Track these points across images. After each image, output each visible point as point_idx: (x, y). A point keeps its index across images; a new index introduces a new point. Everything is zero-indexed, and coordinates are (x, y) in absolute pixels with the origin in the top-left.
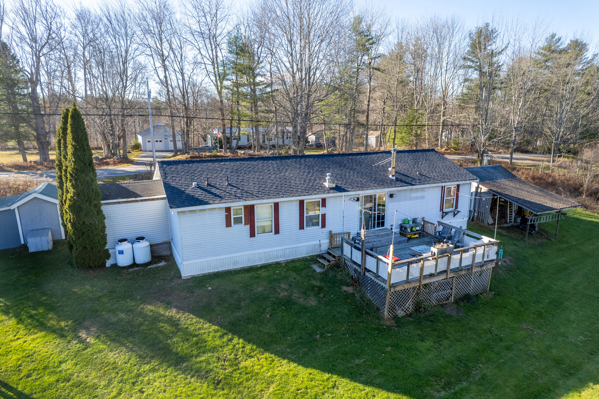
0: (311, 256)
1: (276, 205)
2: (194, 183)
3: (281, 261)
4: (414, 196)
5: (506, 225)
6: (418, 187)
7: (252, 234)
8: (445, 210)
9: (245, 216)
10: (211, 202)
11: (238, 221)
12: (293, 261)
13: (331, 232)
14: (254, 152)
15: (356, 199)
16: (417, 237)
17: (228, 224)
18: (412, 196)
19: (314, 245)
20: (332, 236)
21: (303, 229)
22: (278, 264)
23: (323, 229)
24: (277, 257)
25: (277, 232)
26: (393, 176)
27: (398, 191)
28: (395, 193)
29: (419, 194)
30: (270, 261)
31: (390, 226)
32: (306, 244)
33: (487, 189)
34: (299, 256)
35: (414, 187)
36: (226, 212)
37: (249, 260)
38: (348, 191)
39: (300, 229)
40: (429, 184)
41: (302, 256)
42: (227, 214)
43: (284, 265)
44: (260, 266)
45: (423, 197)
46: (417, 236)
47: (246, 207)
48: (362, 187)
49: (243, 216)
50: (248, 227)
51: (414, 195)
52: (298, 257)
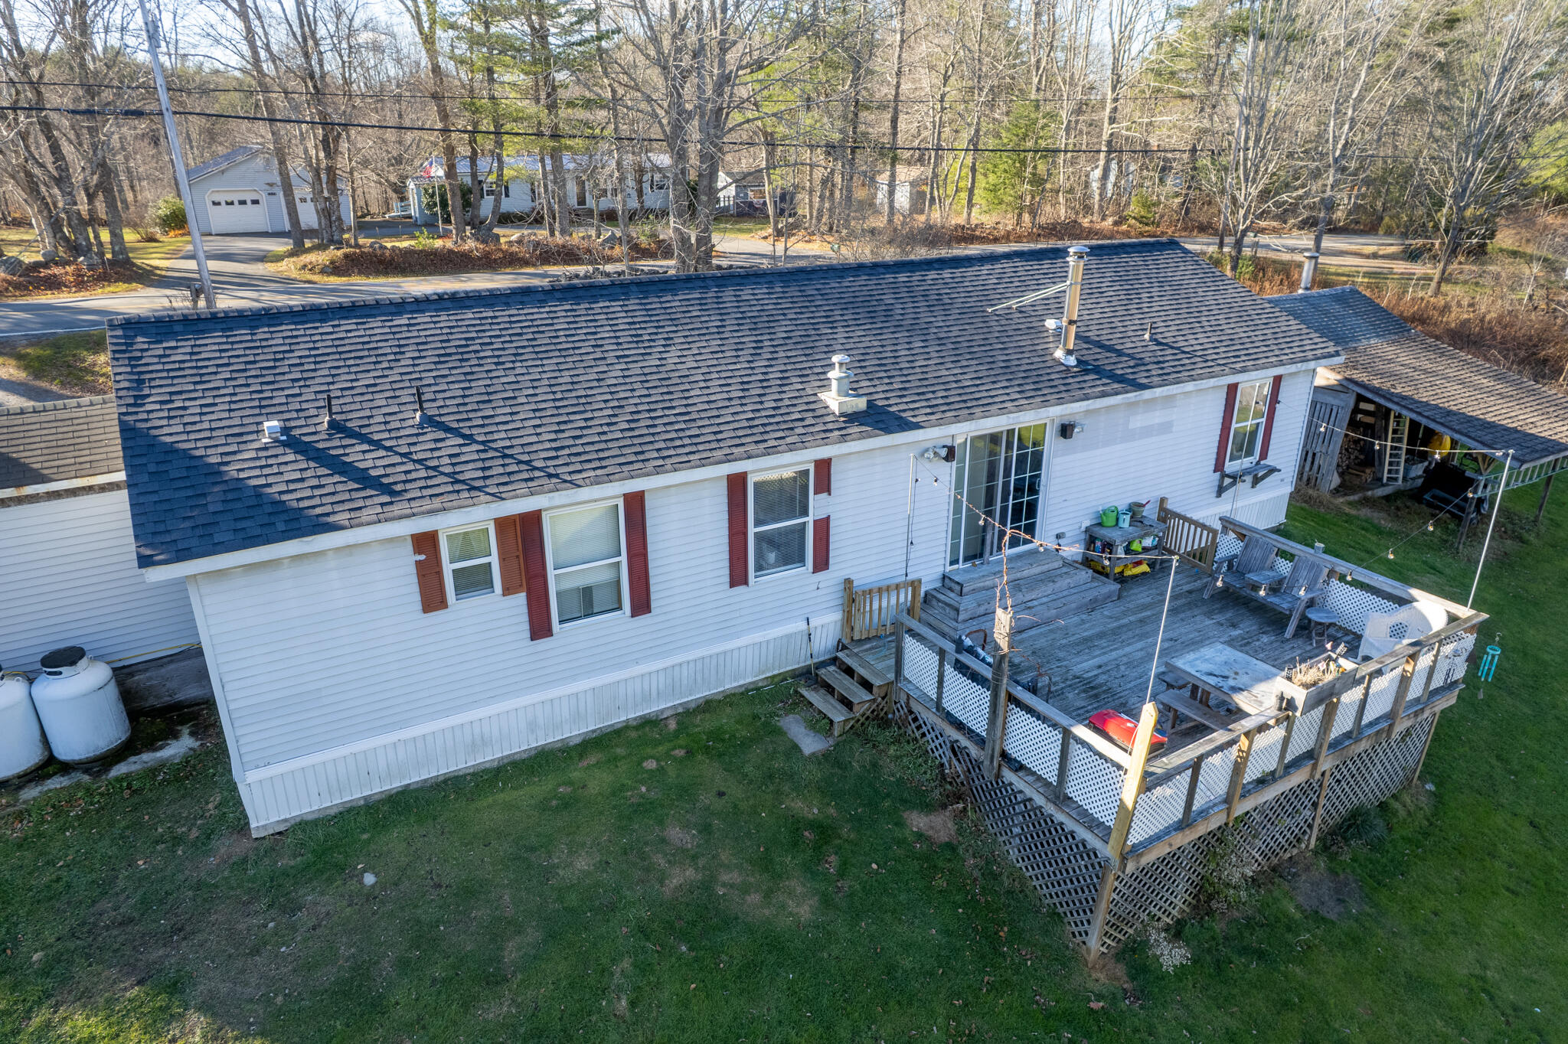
0: (774, 676)
1: (635, 504)
2: (266, 424)
3: (662, 711)
4: (1139, 425)
5: (1380, 492)
6: (1158, 392)
7: (540, 628)
8: (1231, 467)
9: (503, 559)
10: (341, 518)
11: (473, 581)
12: (708, 706)
13: (848, 582)
14: (552, 234)
15: (944, 452)
16: (1144, 573)
17: (433, 599)
18: (1131, 426)
19: (789, 636)
20: (851, 597)
21: (746, 583)
22: (648, 723)
23: (821, 576)
24: (647, 698)
25: (642, 605)
26: (1069, 352)
27: (1088, 412)
28: (1077, 419)
29: (1157, 417)
30: (619, 718)
31: (1054, 538)
32: (758, 637)
33: (1339, 377)
34: (730, 685)
35: (1147, 394)
36: (418, 550)
37: (532, 726)
38: (917, 426)
39: (733, 584)
40: (1192, 378)
41: (742, 682)
42: (422, 557)
43: (673, 725)
44: (578, 741)
45: (1166, 428)
46: (1144, 568)
47: (502, 524)
48: (966, 407)
49: (494, 559)
50: (520, 599)
51: (1138, 421)
52: (727, 687)
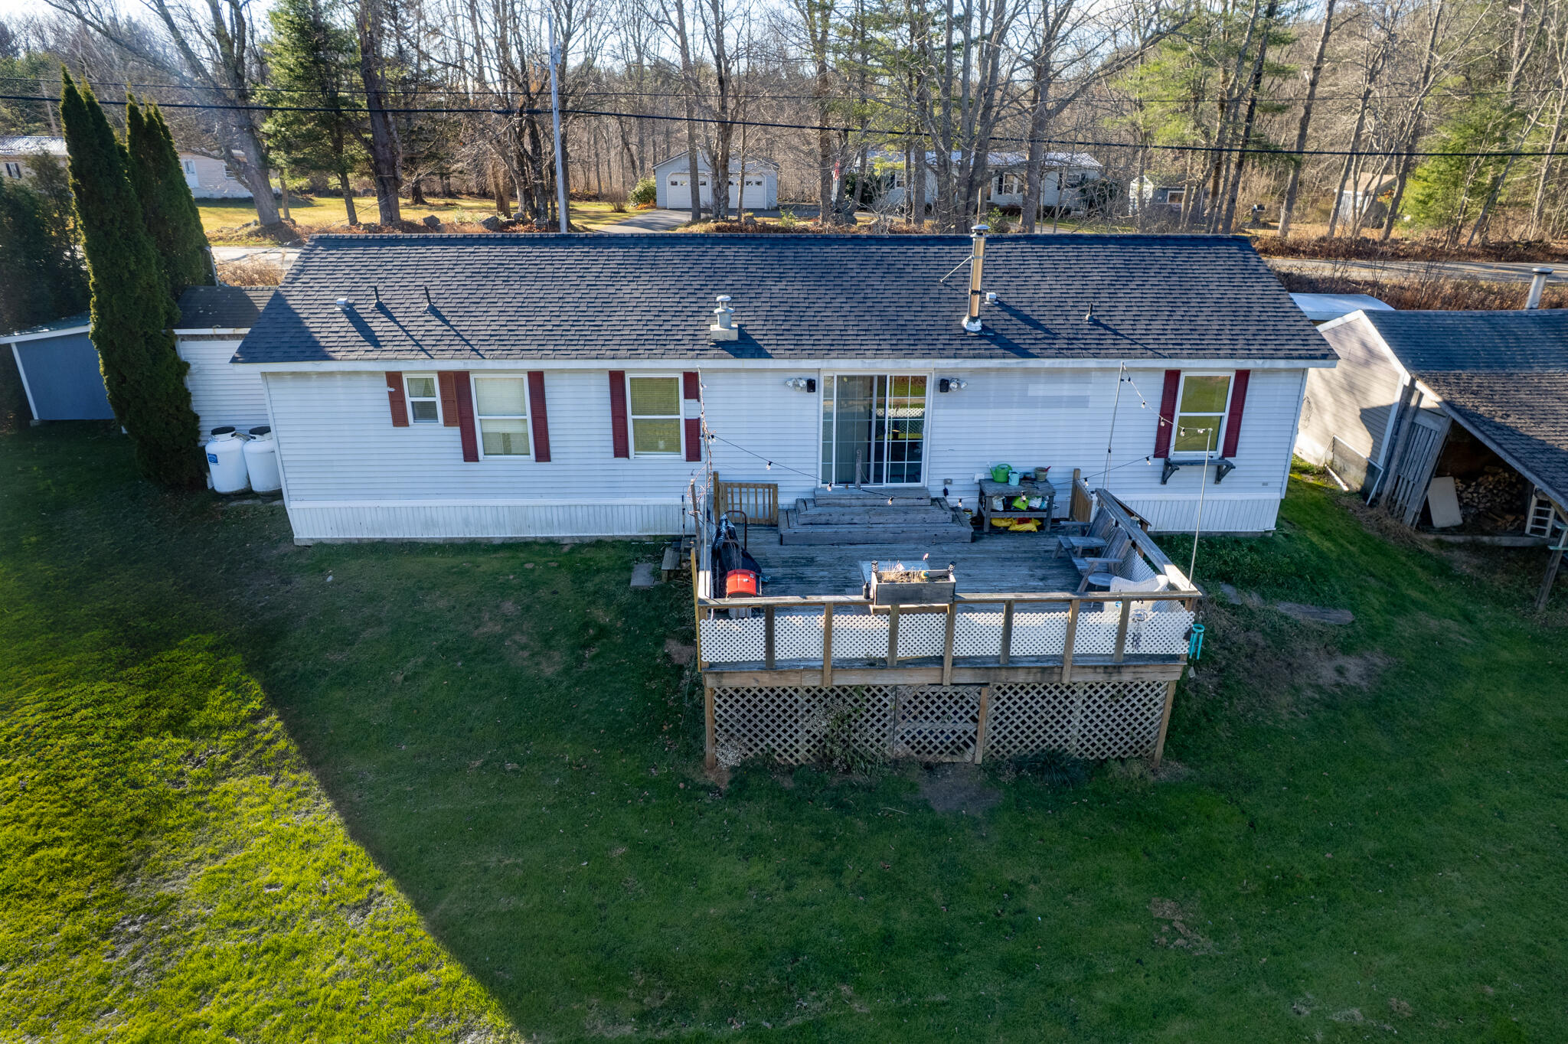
0: (656, 536)
1: (537, 380)
3: (563, 538)
4: (1041, 393)
5: (1521, 542)
6: (1048, 363)
7: (470, 454)
9: (444, 402)
10: (338, 355)
11: (425, 412)
12: (599, 543)
13: (718, 475)
14: (908, 221)
15: (803, 383)
17: (399, 419)
18: (1030, 393)
19: (667, 507)
20: (720, 490)
21: (627, 455)
22: (552, 544)
23: (694, 465)
24: (550, 525)
25: (543, 453)
26: (973, 319)
27: (975, 372)
28: (961, 375)
29: (1066, 389)
30: (531, 534)
31: (942, 483)
32: (639, 500)
33: (1439, 399)
34: (618, 533)
35: (1032, 363)
36: (390, 385)
37: (466, 523)
39: (617, 454)
40: (1095, 356)
41: (628, 534)
42: (393, 390)
43: (566, 549)
44: (498, 542)
45: (1081, 402)
47: (443, 376)
48: (839, 346)
49: (438, 399)
50: (456, 431)
51: (1039, 389)
52: (616, 534)
